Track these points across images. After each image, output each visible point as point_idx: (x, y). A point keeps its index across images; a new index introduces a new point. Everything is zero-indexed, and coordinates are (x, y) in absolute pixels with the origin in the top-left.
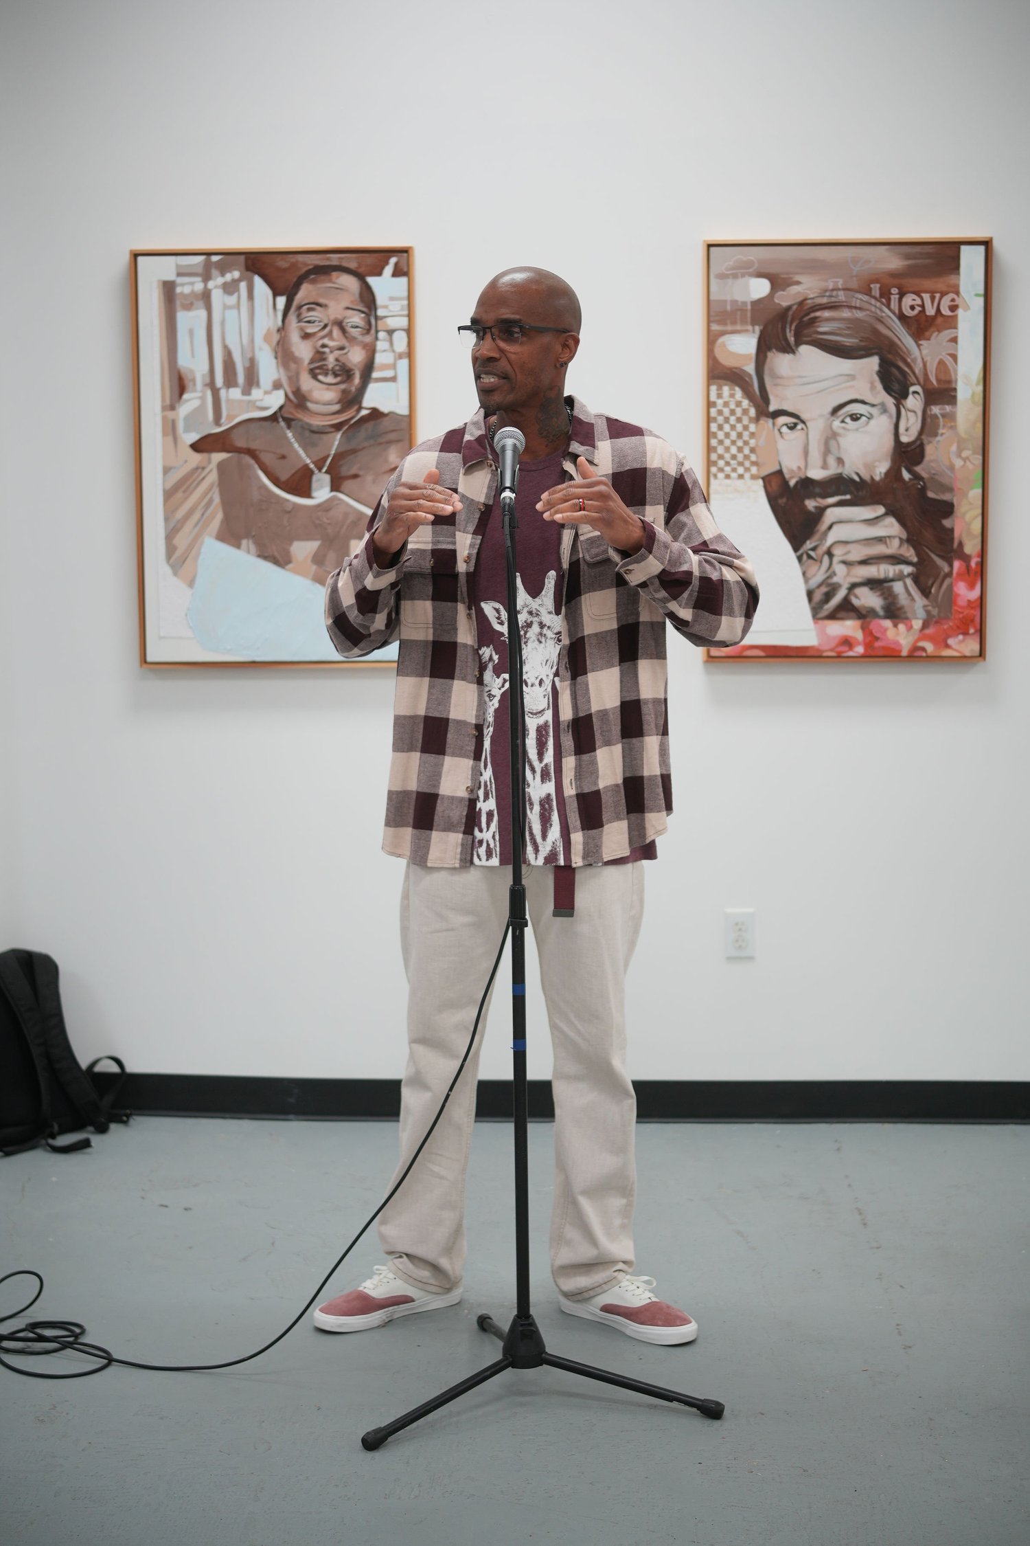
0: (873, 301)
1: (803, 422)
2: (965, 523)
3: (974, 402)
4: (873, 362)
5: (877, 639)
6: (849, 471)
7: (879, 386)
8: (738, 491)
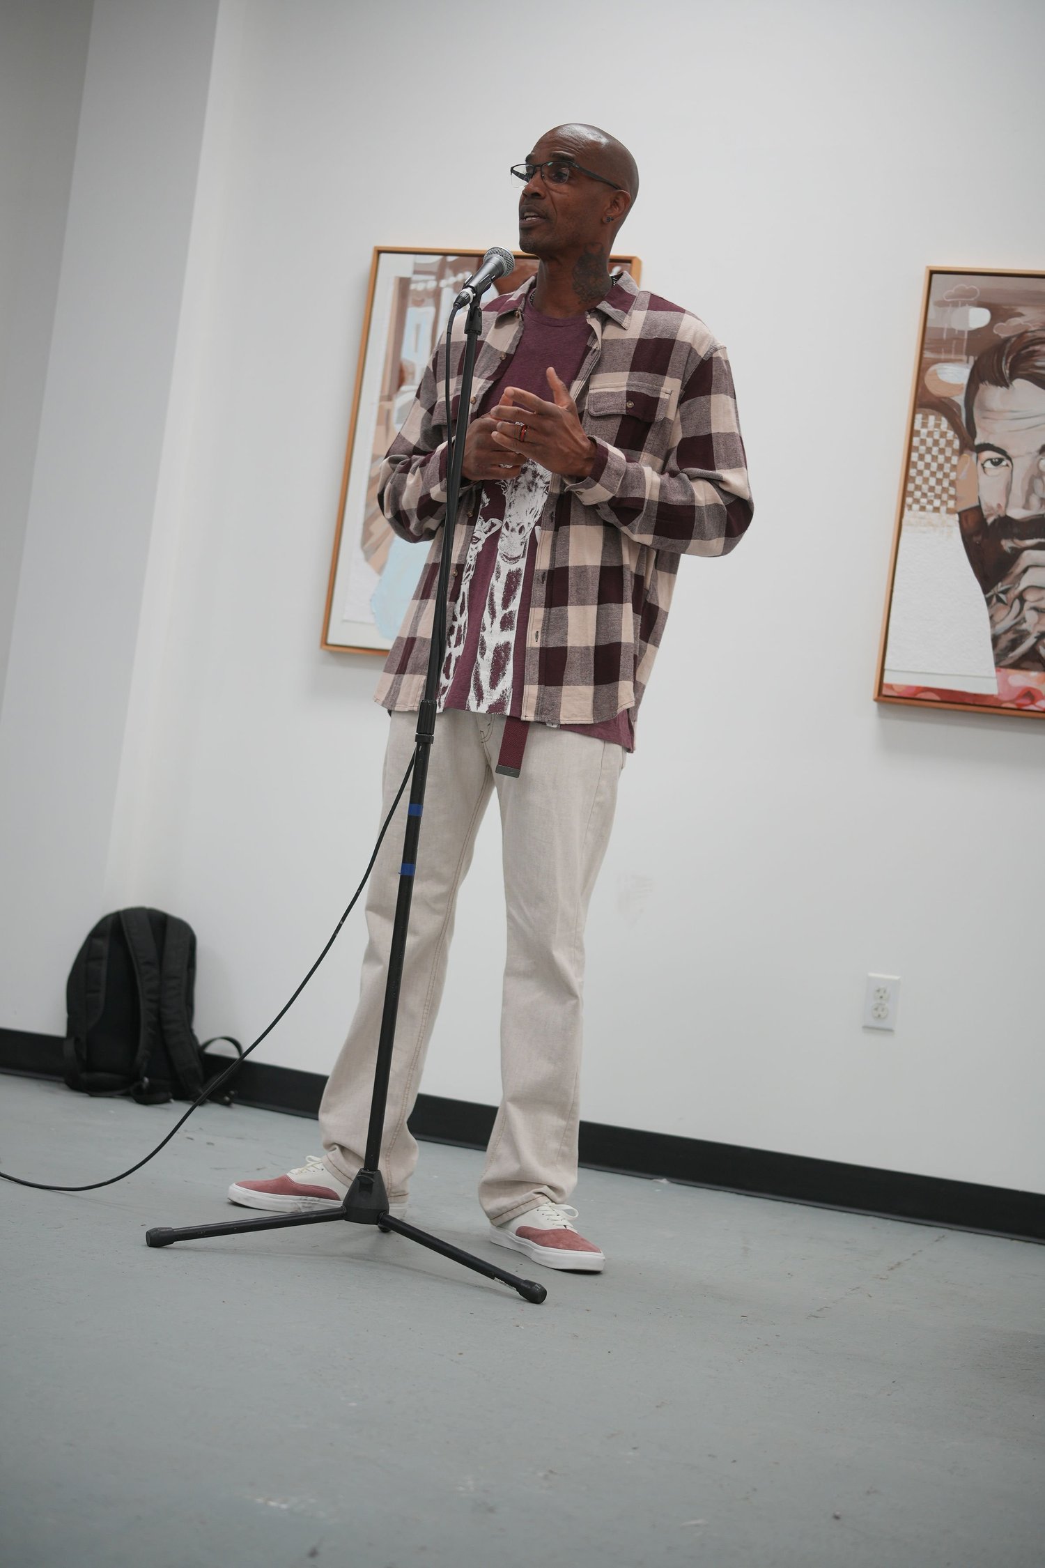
1: (1009, 458)
8: (932, 525)
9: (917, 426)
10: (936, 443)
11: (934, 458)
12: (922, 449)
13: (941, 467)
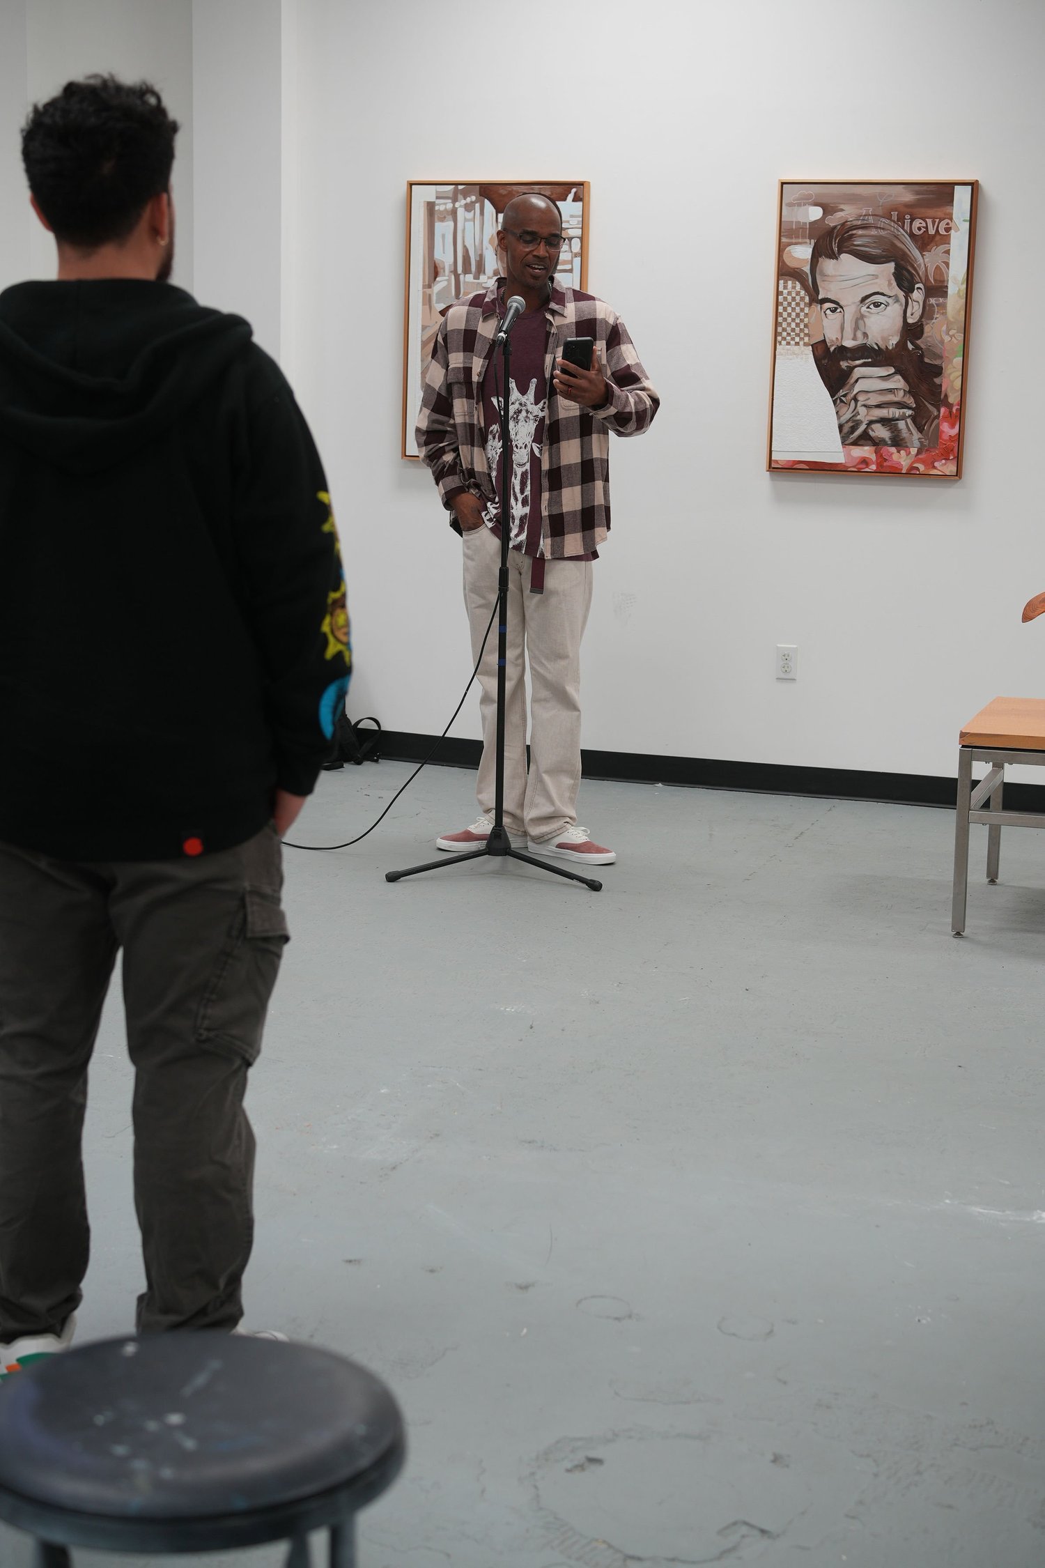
0: (892, 224)
1: (842, 307)
2: (950, 381)
3: (959, 296)
4: (891, 267)
5: (886, 460)
6: (871, 342)
7: (894, 284)
8: (795, 354)
9: (781, 289)
10: (794, 299)
11: (793, 309)
12: (785, 304)
13: (798, 315)
